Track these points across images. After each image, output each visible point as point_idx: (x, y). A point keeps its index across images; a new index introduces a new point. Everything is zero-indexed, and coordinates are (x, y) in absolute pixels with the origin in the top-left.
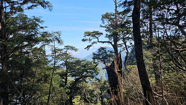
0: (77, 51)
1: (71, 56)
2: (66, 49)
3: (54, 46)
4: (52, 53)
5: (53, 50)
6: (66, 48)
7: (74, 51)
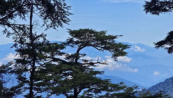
0: (124, 54)
1: (97, 76)
2: (76, 47)
3: (31, 28)
4: (18, 61)
5: (25, 47)
6: (75, 40)
7: (108, 55)
